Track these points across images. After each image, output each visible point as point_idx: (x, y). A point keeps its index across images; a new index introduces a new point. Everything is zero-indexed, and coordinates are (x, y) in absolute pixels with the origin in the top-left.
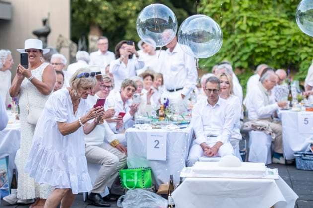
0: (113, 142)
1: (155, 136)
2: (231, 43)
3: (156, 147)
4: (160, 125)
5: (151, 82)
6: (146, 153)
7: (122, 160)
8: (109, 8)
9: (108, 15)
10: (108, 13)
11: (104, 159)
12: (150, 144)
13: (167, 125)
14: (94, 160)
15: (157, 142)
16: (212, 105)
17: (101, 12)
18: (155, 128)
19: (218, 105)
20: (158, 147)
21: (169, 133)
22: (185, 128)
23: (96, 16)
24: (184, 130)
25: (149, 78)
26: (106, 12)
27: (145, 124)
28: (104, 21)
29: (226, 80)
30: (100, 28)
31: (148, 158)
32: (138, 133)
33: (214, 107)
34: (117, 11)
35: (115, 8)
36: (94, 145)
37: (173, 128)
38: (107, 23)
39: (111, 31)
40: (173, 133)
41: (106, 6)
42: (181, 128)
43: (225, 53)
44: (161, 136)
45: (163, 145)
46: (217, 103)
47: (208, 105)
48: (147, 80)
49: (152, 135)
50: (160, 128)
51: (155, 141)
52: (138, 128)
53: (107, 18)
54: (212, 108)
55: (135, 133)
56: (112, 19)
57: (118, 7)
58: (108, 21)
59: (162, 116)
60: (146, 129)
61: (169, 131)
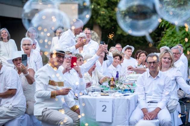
0: (72, 108)
1: (103, 102)
2: (184, 33)
3: (103, 111)
4: (108, 92)
5: (119, 60)
6: (95, 116)
7: (77, 121)
8: (106, 13)
9: (105, 17)
10: (105, 16)
11: (60, 120)
12: (99, 109)
13: (113, 93)
14: (52, 121)
15: (104, 107)
16: (154, 77)
17: (100, 15)
18: (104, 95)
19: (158, 77)
20: (105, 111)
21: (114, 99)
22: (128, 95)
23: (97, 18)
24: (127, 97)
25: (118, 57)
26: (103, 15)
27: (96, 92)
28: (102, 22)
29: (169, 57)
30: (100, 26)
31: (97, 120)
32: (89, 99)
33: (155, 78)
34: (111, 15)
35: (110, 13)
36: (54, 109)
37: (118, 95)
38: (104, 23)
39: (107, 28)
40: (118, 99)
41: (103, 11)
42: (124, 96)
43: (180, 40)
44: (108, 102)
45: (109, 109)
46: (158, 75)
47: (150, 77)
48: (116, 59)
49: (100, 101)
50: (108, 95)
51: (103, 106)
52: (90, 95)
53: (104, 20)
54: (154, 79)
55: (87, 99)
56: (108, 20)
57: (112, 12)
58: (105, 22)
59: (112, 86)
60: (96, 96)
61: (114, 98)
